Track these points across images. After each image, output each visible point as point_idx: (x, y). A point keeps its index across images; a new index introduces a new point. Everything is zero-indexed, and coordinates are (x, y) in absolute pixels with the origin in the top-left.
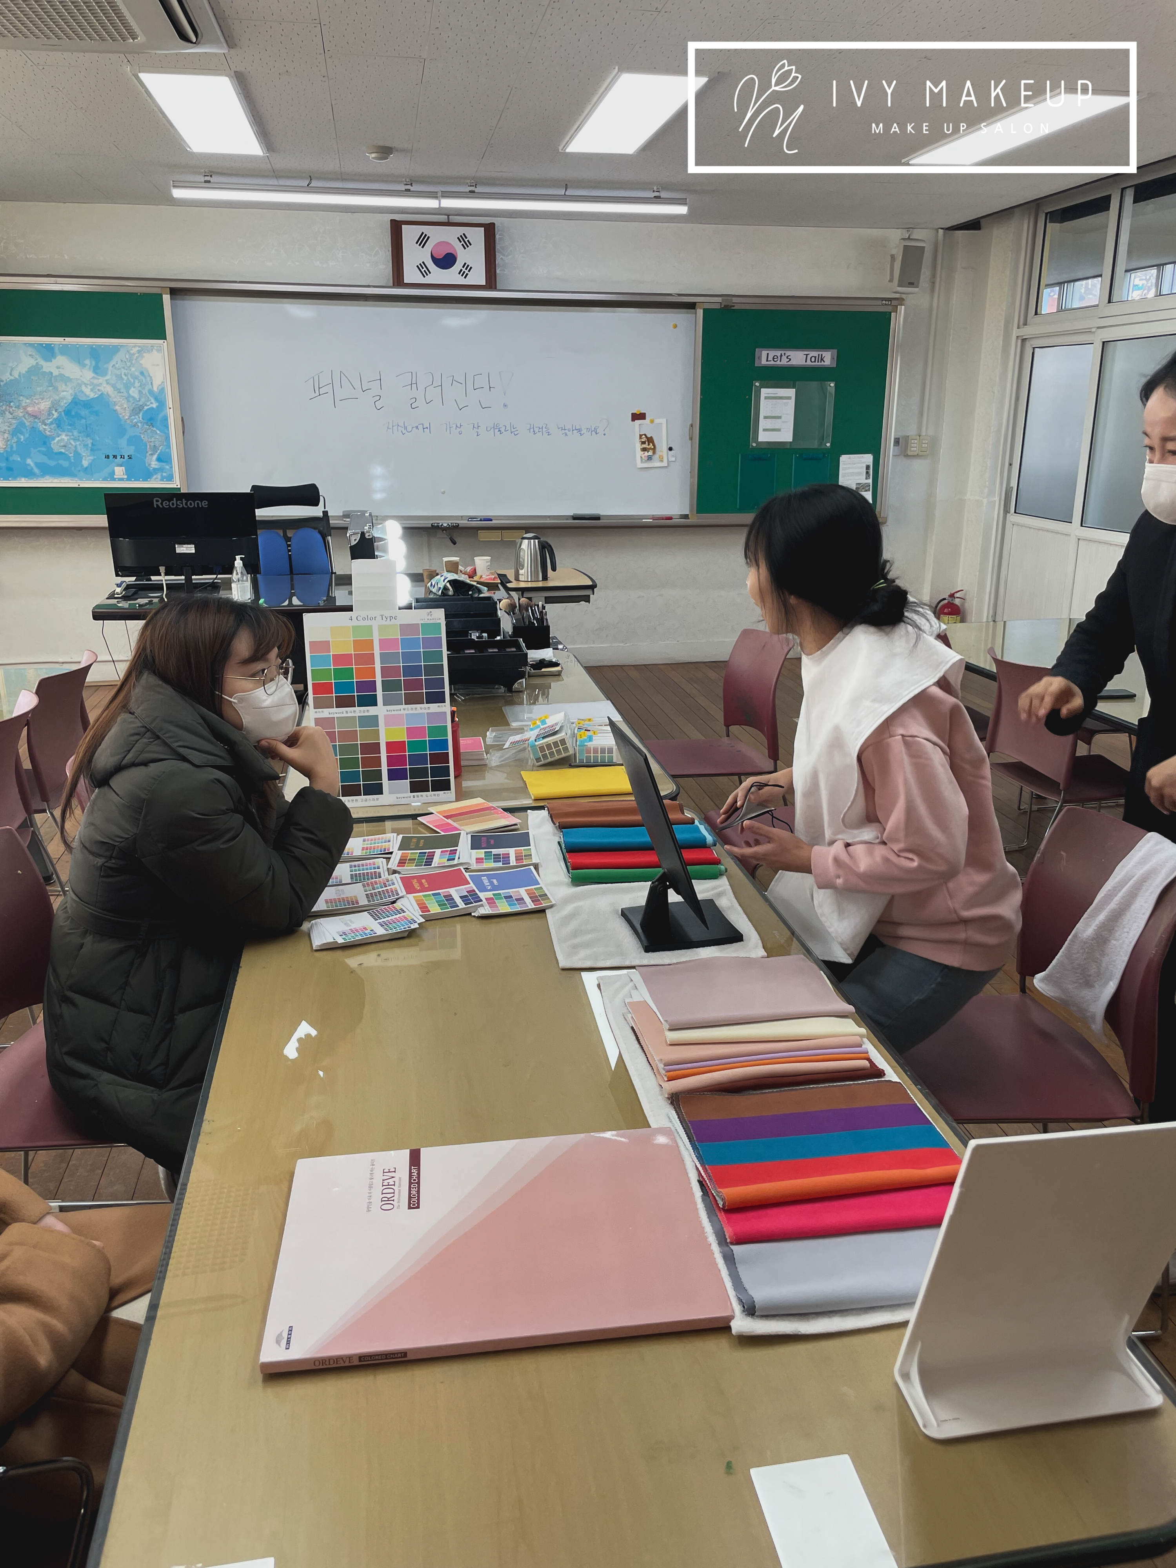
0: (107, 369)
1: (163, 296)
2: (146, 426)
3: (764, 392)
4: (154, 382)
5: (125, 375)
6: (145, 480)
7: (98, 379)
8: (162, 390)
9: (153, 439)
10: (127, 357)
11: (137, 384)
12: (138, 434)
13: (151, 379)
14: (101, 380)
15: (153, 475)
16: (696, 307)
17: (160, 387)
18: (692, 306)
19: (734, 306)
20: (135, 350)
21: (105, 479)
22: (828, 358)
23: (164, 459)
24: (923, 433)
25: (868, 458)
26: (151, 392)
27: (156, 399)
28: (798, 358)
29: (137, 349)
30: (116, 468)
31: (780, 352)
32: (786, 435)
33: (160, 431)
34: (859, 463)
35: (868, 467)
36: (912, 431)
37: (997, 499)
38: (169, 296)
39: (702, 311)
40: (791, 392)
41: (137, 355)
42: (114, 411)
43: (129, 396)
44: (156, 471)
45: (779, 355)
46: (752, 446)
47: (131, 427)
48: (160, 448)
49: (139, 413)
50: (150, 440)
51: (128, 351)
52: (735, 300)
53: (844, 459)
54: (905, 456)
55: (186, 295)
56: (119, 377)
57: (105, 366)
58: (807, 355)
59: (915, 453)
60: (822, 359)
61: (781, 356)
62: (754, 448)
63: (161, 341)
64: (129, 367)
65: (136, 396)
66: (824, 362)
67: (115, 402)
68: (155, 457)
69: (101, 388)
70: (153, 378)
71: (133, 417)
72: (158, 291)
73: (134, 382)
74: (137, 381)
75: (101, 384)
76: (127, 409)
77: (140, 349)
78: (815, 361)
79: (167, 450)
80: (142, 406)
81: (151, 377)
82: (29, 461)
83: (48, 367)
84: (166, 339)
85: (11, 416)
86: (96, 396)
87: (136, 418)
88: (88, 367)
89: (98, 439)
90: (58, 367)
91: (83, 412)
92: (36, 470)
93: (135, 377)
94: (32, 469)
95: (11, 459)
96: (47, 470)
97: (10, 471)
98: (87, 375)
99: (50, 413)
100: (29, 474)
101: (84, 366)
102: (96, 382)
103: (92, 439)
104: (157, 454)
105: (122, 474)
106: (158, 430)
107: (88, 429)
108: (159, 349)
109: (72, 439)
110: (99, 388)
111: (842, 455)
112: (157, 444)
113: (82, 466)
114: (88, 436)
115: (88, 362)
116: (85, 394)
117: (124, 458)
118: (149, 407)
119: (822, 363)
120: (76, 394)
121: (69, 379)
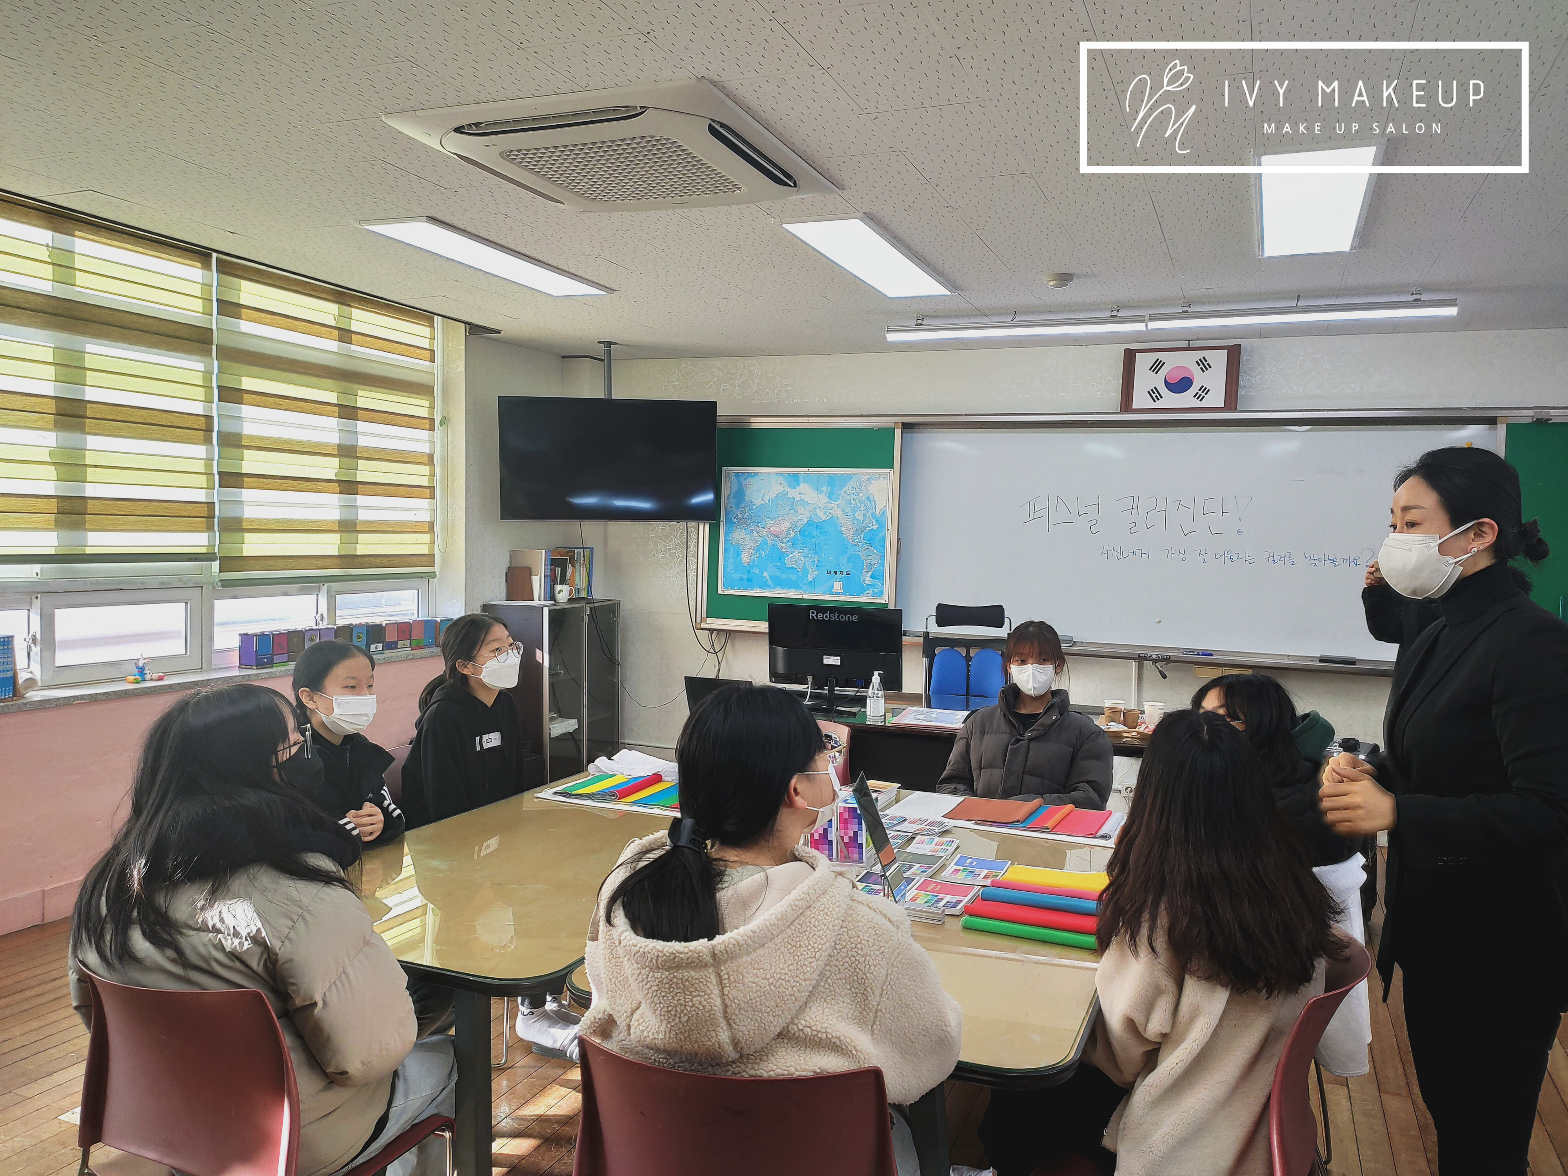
0: (840, 495)
1: (895, 430)
2: (865, 546)
4: (877, 506)
5: (854, 500)
6: (856, 595)
7: (831, 503)
8: (883, 513)
9: (870, 558)
10: (858, 484)
11: (863, 508)
12: (858, 553)
13: (875, 504)
14: (834, 504)
15: (865, 591)
16: (1497, 421)
17: (882, 511)
18: (1494, 419)
19: (1552, 419)
20: (865, 478)
21: (824, 593)
23: (877, 576)
26: (874, 515)
27: (877, 521)
29: (867, 476)
30: (835, 583)
33: (877, 551)
38: (900, 429)
39: (1506, 426)
41: (866, 482)
42: (841, 532)
43: (855, 518)
44: (870, 587)
47: (853, 546)
48: (875, 566)
49: (861, 534)
50: (867, 559)
51: (859, 480)
52: (1551, 412)
55: (917, 428)
56: (849, 502)
57: (839, 492)
63: (888, 470)
64: (858, 493)
65: (861, 518)
67: (842, 524)
68: (870, 574)
69: (832, 511)
70: (878, 503)
71: (856, 537)
72: (892, 425)
73: (861, 505)
74: (863, 505)
75: (833, 508)
76: (851, 530)
77: (869, 476)
79: (881, 568)
80: (864, 528)
81: (876, 502)
82: (765, 574)
83: (792, 493)
84: (893, 468)
85: (757, 535)
86: (828, 518)
87: (858, 539)
88: (824, 493)
89: (823, 556)
90: (800, 494)
91: (815, 533)
92: (770, 582)
93: (862, 502)
94: (767, 580)
95: (752, 571)
96: (779, 583)
97: (750, 582)
98: (824, 499)
99: (788, 533)
100: (764, 585)
101: (822, 492)
102: (829, 506)
103: (819, 556)
104: (871, 571)
105: (839, 588)
106: (875, 549)
107: (817, 547)
108: (886, 477)
109: (803, 556)
110: (830, 511)
112: (873, 562)
113: (807, 579)
114: (816, 553)
115: (824, 489)
116: (819, 517)
117: (843, 574)
118: (870, 528)
120: (811, 516)
121: (808, 504)
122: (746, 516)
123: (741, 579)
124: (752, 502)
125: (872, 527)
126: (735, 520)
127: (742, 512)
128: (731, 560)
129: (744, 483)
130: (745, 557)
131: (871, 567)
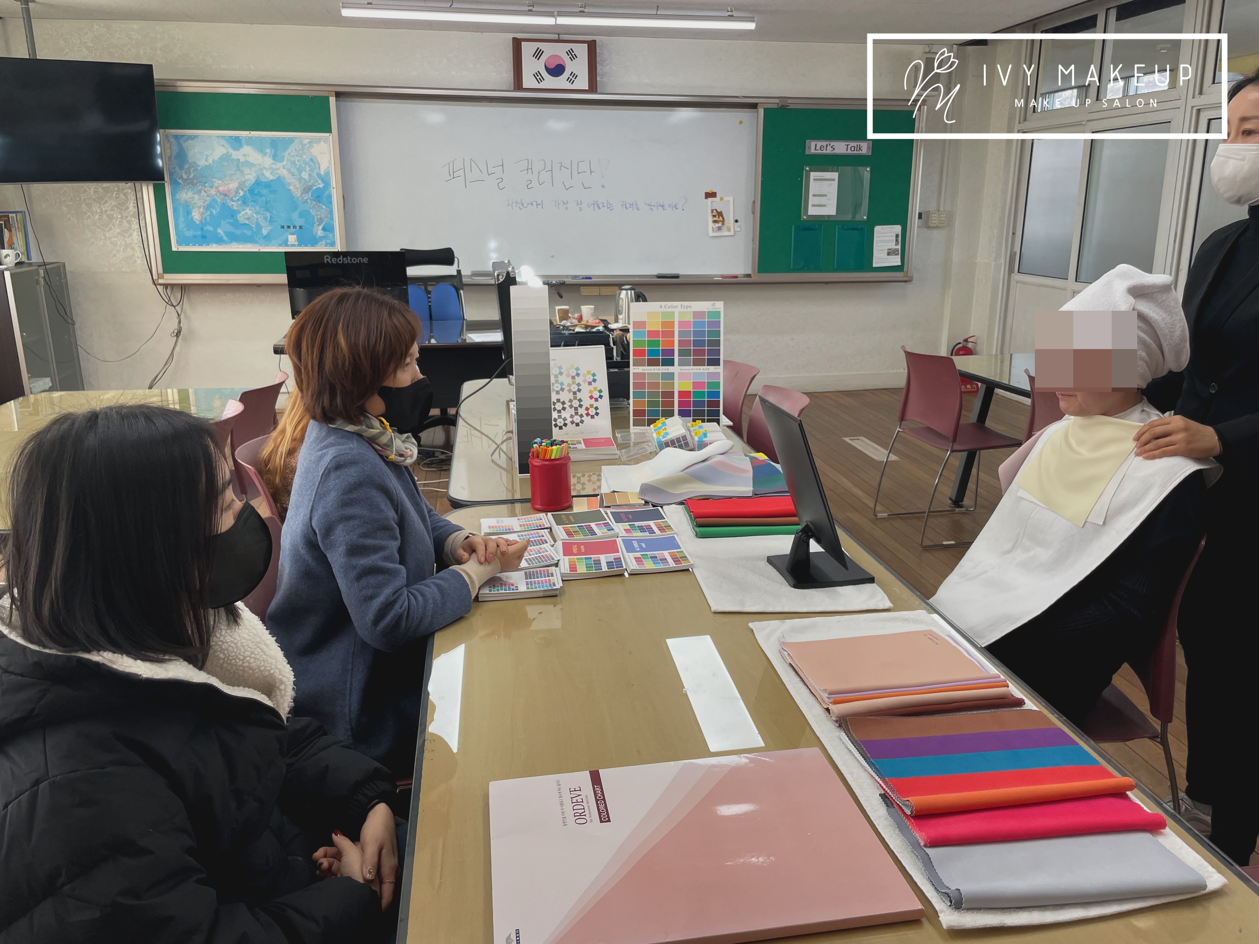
0: (284, 156)
1: (330, 98)
2: (314, 202)
3: (813, 174)
4: (321, 167)
5: (298, 161)
6: (313, 245)
7: (276, 164)
8: (327, 174)
10: (300, 147)
11: (308, 169)
12: (308, 209)
13: (319, 163)
14: (280, 165)
15: (318, 242)
16: (758, 106)
17: (326, 171)
18: (754, 106)
19: (789, 106)
20: (306, 142)
21: (280, 245)
22: (865, 148)
23: (329, 228)
24: (942, 209)
25: (898, 229)
26: (319, 175)
27: (323, 180)
28: (840, 148)
29: (308, 140)
30: (289, 236)
31: (827, 143)
32: (830, 210)
33: (325, 207)
34: (889, 233)
35: (897, 236)
36: (932, 206)
37: (1003, 261)
38: (335, 98)
39: (763, 110)
40: (835, 175)
41: (308, 145)
42: (289, 190)
43: (301, 178)
44: (322, 238)
45: (825, 145)
46: (803, 218)
48: (325, 220)
49: (309, 192)
50: (317, 214)
51: (301, 142)
52: (789, 101)
53: (877, 229)
54: (926, 227)
55: (348, 98)
56: (293, 163)
57: (283, 154)
58: (847, 145)
59: (935, 225)
60: (860, 149)
61: (827, 146)
62: (805, 221)
63: (327, 134)
64: (301, 155)
65: (307, 178)
66: (862, 150)
67: (289, 183)
68: (321, 227)
69: (279, 172)
70: (320, 164)
71: (304, 195)
72: (325, 94)
73: (305, 167)
74: (307, 166)
75: (279, 168)
76: (299, 189)
77: (310, 140)
78: (854, 150)
79: (330, 222)
80: (312, 186)
82: (220, 231)
83: (236, 155)
84: (331, 133)
85: (205, 194)
86: (275, 178)
87: (306, 196)
88: (268, 155)
89: (275, 212)
90: (244, 155)
92: (225, 238)
93: (306, 163)
94: (222, 237)
95: (205, 228)
96: (233, 238)
97: (204, 239)
98: (268, 161)
99: (237, 192)
100: (219, 241)
101: (265, 154)
103: (270, 212)
104: (322, 225)
105: (294, 241)
106: (324, 205)
107: (268, 205)
108: (326, 141)
109: (255, 213)
110: (277, 172)
111: (877, 227)
112: (323, 216)
113: (262, 234)
114: (267, 210)
115: (268, 151)
116: (266, 177)
117: (296, 228)
118: (317, 187)
119: (860, 152)
120: (258, 177)
121: (253, 165)
122: (192, 175)
123: (195, 236)
124: (195, 163)
126: (180, 181)
127: (187, 173)
128: (181, 219)
129: (185, 145)
130: (196, 216)
131: (321, 221)
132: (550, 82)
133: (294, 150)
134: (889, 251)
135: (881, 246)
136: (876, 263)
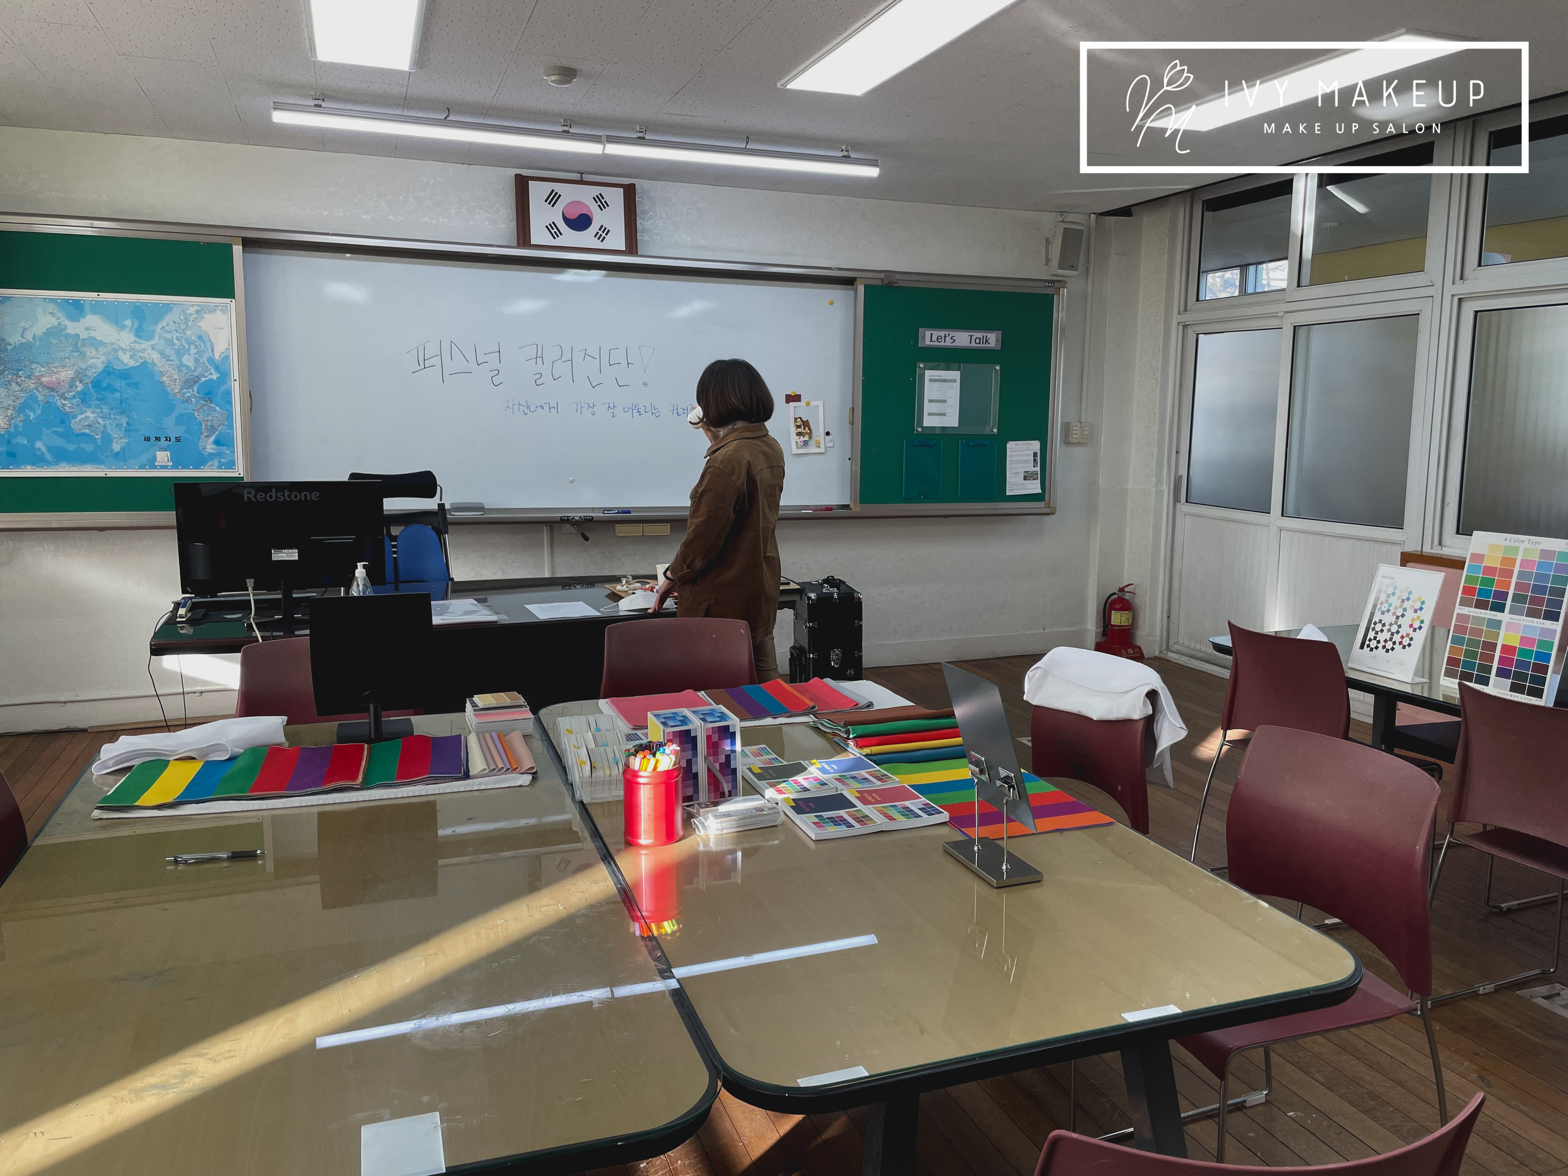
0: (154, 332)
1: (234, 247)
2: (202, 402)
3: (929, 374)
4: (215, 349)
5: (178, 339)
6: (197, 467)
7: (141, 343)
8: (226, 359)
9: (210, 418)
10: (182, 318)
11: (193, 351)
12: (192, 411)
13: (212, 346)
14: (146, 345)
15: (207, 462)
16: (857, 283)
17: (223, 356)
18: (848, 282)
19: (897, 283)
20: (192, 310)
21: (142, 467)
22: (992, 340)
23: (225, 441)
24: (1083, 420)
25: (1036, 445)
26: (211, 360)
27: (217, 369)
28: (962, 339)
29: (196, 308)
30: (158, 453)
31: (945, 332)
32: (951, 420)
33: (220, 408)
34: (1026, 450)
35: (1035, 454)
36: (1074, 415)
37: (1165, 487)
38: (242, 247)
39: (863, 286)
40: (956, 375)
41: (195, 315)
42: (161, 382)
43: (182, 364)
44: (212, 456)
45: (943, 336)
46: (917, 431)
47: (183, 402)
48: (220, 429)
49: (194, 386)
50: (206, 419)
51: (184, 312)
52: (898, 277)
53: (1011, 445)
54: (1071, 444)
55: (260, 247)
56: (170, 342)
57: (152, 328)
58: (971, 336)
59: (1077, 441)
60: (986, 341)
61: (945, 336)
62: (919, 433)
63: (228, 300)
64: (183, 330)
65: (191, 364)
66: (989, 343)
67: (162, 372)
68: (212, 439)
69: (145, 355)
70: (214, 344)
71: (186, 390)
72: (228, 241)
73: (189, 349)
74: (192, 347)
75: (145, 350)
76: (177, 381)
77: (199, 308)
78: (979, 343)
79: (228, 431)
80: (198, 378)
81: (212, 343)
82: (39, 445)
83: (74, 328)
84: (234, 298)
85: (18, 388)
86: (136, 365)
87: (189, 392)
88: (128, 329)
89: (135, 416)
90: (87, 329)
91: (118, 384)
92: (47, 456)
93: (190, 343)
94: (43, 454)
95: (14, 441)
96: (63, 456)
97: (12, 457)
98: (126, 338)
99: (72, 385)
100: (39, 461)
101: (123, 327)
102: (137, 347)
103: (128, 417)
104: (215, 435)
105: (166, 460)
106: (218, 406)
107: (123, 404)
108: (225, 310)
109: (100, 417)
110: (141, 354)
111: (1010, 442)
112: (216, 424)
113: (112, 450)
114: (123, 413)
115: (128, 323)
116: (122, 362)
117: (170, 441)
118: (207, 379)
119: (987, 345)
120: (109, 361)
121: (102, 343)
125: (211, 376)
130: (1, 421)
131: (212, 429)
132: (570, 237)
133: (171, 323)
134: (1026, 475)
135: (1015, 468)
136: (1010, 490)
